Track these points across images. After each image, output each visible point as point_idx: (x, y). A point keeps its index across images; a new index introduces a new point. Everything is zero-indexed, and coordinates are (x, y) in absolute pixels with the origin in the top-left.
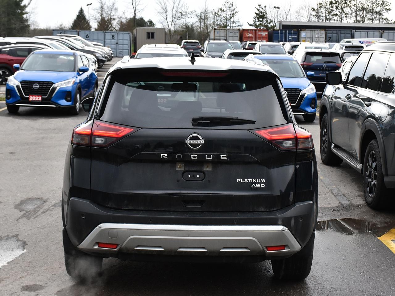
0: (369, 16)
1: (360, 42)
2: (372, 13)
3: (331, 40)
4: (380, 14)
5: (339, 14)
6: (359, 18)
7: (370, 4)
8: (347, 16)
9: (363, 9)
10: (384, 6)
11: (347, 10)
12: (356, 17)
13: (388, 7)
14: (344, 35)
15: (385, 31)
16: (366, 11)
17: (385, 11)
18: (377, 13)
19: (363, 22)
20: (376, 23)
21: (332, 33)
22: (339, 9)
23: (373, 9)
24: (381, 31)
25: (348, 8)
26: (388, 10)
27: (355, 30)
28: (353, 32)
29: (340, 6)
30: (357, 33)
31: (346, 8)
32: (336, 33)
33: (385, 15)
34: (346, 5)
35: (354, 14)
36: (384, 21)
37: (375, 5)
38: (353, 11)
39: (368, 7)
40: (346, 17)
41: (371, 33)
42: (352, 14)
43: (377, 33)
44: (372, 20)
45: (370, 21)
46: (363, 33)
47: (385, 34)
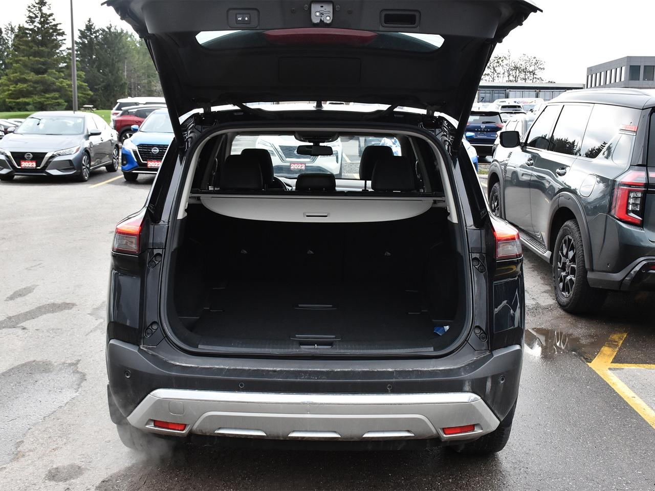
0: (522, 75)
1: (515, 102)
2: (525, 72)
3: (484, 100)
4: (534, 74)
5: (491, 74)
6: (511, 78)
7: (523, 63)
8: (499, 75)
9: (516, 68)
10: (537, 65)
11: (499, 70)
12: (508, 76)
13: (541, 66)
14: (498, 95)
15: (541, 91)
16: (519, 70)
17: (539, 70)
18: (530, 72)
19: (516, 81)
20: (529, 83)
21: (485, 93)
22: (491, 69)
23: (526, 69)
24: (537, 91)
25: (500, 67)
26: (541, 69)
27: (509, 90)
28: (507, 92)
29: (492, 66)
30: (512, 93)
31: (498, 67)
32: (490, 93)
33: (539, 74)
34: (498, 64)
35: (506, 74)
36: (538, 80)
37: (528, 64)
38: (506, 71)
39: (521, 66)
40: (498, 77)
41: (526, 92)
42: (504, 73)
43: (533, 93)
44: (525, 79)
45: (523, 81)
46: (518, 92)
47: (542, 93)
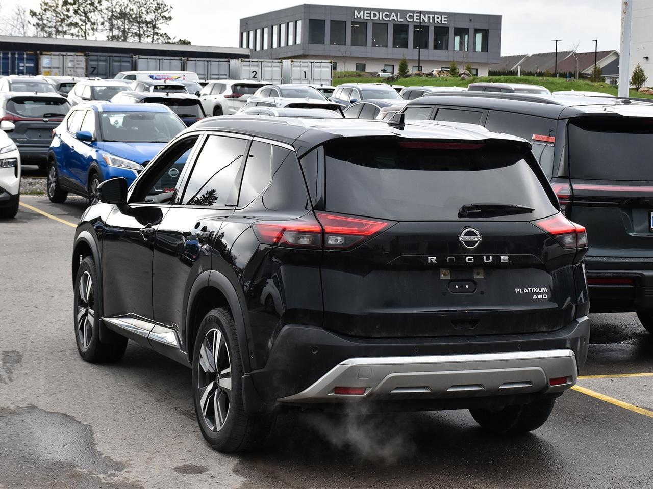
0: (135, 29)
1: (151, 77)
2: (139, 23)
3: (95, 72)
4: (154, 27)
5: (80, 23)
6: (116, 32)
7: (135, 7)
8: (95, 27)
9: (123, 15)
10: (159, 11)
11: (94, 16)
12: (111, 29)
13: (166, 14)
15: (190, 59)
16: (128, 19)
17: (161, 21)
18: (147, 23)
19: (125, 40)
20: (146, 43)
21: (97, 60)
22: (80, 15)
23: (141, 17)
24: (183, 58)
25: (97, 13)
26: (166, 18)
27: (137, 56)
28: (134, 59)
29: (82, 10)
30: (142, 61)
31: (93, 13)
32: (105, 61)
33: (163, 27)
34: (92, 7)
35: (107, 24)
36: (161, 38)
37: (144, 10)
38: (106, 19)
39: (131, 12)
40: (93, 29)
41: (166, 61)
42: (103, 24)
43: (176, 62)
44: (139, 36)
45: (137, 38)
47: (190, 64)
